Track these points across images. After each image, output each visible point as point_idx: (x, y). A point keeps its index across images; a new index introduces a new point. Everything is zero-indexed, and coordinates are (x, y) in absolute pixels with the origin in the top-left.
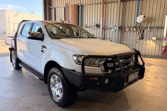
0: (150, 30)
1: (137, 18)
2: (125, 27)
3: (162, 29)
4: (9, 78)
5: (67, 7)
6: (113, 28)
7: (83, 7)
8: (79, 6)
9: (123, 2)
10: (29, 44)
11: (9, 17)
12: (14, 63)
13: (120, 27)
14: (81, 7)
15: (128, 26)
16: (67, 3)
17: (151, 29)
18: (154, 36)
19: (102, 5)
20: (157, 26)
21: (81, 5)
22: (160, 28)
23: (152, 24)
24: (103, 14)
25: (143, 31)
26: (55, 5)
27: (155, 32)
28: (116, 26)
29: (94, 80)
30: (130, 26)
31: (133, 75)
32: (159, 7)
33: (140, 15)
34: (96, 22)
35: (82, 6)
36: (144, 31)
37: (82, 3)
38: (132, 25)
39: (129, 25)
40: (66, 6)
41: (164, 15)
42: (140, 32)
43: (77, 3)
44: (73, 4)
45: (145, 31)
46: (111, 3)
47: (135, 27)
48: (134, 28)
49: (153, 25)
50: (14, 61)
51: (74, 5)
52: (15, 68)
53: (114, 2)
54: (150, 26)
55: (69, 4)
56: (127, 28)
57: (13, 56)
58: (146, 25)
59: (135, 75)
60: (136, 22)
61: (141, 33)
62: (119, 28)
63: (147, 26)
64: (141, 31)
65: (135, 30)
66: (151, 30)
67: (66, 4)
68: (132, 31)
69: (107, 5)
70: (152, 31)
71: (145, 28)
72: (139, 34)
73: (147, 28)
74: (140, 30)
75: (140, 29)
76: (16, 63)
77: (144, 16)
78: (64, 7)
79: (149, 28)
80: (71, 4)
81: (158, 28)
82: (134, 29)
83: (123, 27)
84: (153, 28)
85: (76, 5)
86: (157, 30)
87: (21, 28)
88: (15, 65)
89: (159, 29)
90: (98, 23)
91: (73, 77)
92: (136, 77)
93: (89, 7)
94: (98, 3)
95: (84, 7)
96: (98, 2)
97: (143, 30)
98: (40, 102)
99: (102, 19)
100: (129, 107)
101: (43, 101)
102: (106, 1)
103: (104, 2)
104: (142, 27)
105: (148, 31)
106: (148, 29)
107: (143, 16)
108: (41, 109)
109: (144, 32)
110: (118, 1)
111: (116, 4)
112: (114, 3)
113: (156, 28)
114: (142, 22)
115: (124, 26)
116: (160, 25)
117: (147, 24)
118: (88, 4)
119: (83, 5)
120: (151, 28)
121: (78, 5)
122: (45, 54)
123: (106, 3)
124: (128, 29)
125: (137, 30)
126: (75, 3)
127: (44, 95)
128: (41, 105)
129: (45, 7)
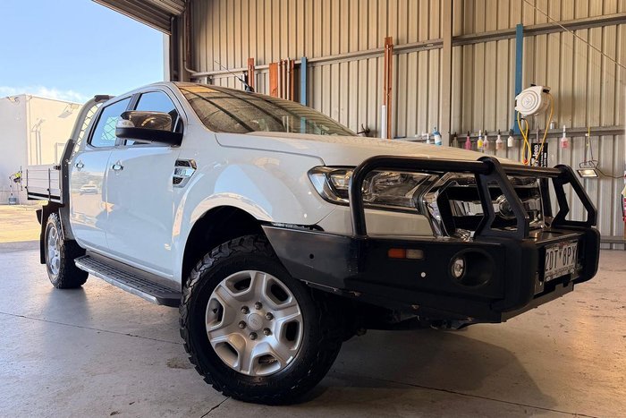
0: (569, 144)
1: (518, 98)
2: (472, 135)
3: (617, 137)
4: (32, 315)
5: (255, 73)
6: (428, 141)
7: (314, 67)
8: (297, 67)
9: (462, 46)
10: (122, 168)
11: (41, 121)
12: (54, 264)
13: (455, 135)
14: (307, 68)
15: (486, 129)
16: (253, 56)
17: (574, 139)
18: (585, 162)
19: (382, 60)
20: (596, 124)
21: (307, 63)
22: (607, 133)
23: (575, 119)
24: (390, 89)
25: (542, 147)
26: (210, 67)
27: (589, 148)
28: (438, 133)
29: (405, 258)
30: (493, 129)
31: (560, 254)
32: (595, 55)
33: (526, 88)
34: (362, 121)
35: (310, 65)
36: (546, 146)
37: (309, 55)
38: (502, 127)
39: (490, 127)
40: (252, 67)
41: (619, 83)
42: (533, 152)
43: (293, 57)
44: (277, 60)
45: (552, 148)
46: (418, 49)
47: (512, 133)
48: (508, 136)
49: (579, 123)
50: (55, 254)
51: (281, 63)
52: (59, 280)
53: (425, 46)
54: (569, 126)
55: (260, 62)
56: (483, 138)
57: (54, 236)
58: (555, 123)
59: (565, 255)
60: (516, 112)
61: (536, 155)
62: (452, 138)
63: (556, 126)
64: (536, 147)
65: (513, 142)
66: (572, 141)
67: (251, 61)
68: (500, 147)
69: (403, 57)
70: (578, 147)
71: (550, 135)
72: (529, 160)
73: (559, 135)
74: (533, 145)
75: (530, 140)
76: (61, 259)
77: (545, 91)
78: (244, 72)
79: (564, 134)
80: (269, 61)
81: (599, 133)
82: (510, 141)
83: (465, 136)
84: (582, 133)
85: (286, 62)
86: (595, 140)
87: (88, 123)
88: (56, 271)
89: (603, 137)
90: (372, 125)
91: (312, 256)
92: (570, 264)
93: (335, 67)
94: (369, 51)
95: (318, 69)
96: (368, 48)
97: (542, 141)
98: (164, 390)
99: (383, 109)
100: (546, 404)
101: (172, 388)
102: (398, 44)
103: (392, 46)
104: (540, 131)
105: (561, 146)
106: (564, 139)
107: (538, 89)
108: (167, 414)
109: (545, 150)
110: (442, 43)
111: (434, 53)
112: (429, 50)
113: (593, 133)
114: (535, 113)
115: (469, 129)
116: (606, 121)
117: (556, 120)
118: (331, 57)
119: (312, 62)
120: (572, 134)
121: (296, 62)
122: (188, 191)
123: (398, 52)
124: (486, 140)
125: (518, 145)
126: (284, 57)
127: (176, 367)
128: (169, 402)
129: (175, 72)
